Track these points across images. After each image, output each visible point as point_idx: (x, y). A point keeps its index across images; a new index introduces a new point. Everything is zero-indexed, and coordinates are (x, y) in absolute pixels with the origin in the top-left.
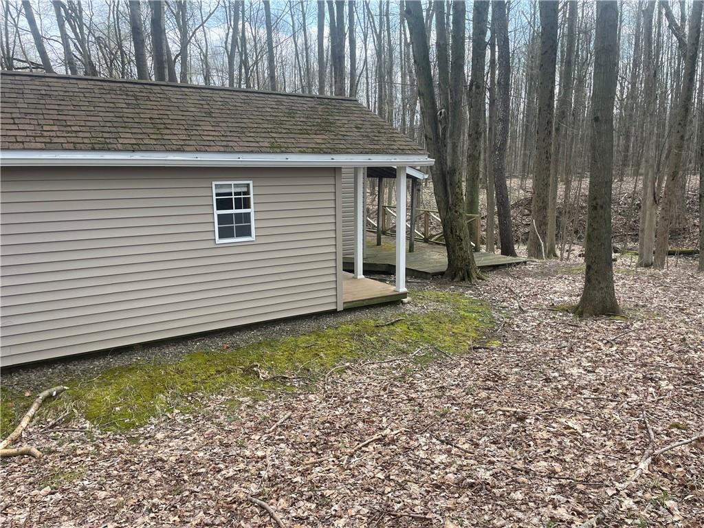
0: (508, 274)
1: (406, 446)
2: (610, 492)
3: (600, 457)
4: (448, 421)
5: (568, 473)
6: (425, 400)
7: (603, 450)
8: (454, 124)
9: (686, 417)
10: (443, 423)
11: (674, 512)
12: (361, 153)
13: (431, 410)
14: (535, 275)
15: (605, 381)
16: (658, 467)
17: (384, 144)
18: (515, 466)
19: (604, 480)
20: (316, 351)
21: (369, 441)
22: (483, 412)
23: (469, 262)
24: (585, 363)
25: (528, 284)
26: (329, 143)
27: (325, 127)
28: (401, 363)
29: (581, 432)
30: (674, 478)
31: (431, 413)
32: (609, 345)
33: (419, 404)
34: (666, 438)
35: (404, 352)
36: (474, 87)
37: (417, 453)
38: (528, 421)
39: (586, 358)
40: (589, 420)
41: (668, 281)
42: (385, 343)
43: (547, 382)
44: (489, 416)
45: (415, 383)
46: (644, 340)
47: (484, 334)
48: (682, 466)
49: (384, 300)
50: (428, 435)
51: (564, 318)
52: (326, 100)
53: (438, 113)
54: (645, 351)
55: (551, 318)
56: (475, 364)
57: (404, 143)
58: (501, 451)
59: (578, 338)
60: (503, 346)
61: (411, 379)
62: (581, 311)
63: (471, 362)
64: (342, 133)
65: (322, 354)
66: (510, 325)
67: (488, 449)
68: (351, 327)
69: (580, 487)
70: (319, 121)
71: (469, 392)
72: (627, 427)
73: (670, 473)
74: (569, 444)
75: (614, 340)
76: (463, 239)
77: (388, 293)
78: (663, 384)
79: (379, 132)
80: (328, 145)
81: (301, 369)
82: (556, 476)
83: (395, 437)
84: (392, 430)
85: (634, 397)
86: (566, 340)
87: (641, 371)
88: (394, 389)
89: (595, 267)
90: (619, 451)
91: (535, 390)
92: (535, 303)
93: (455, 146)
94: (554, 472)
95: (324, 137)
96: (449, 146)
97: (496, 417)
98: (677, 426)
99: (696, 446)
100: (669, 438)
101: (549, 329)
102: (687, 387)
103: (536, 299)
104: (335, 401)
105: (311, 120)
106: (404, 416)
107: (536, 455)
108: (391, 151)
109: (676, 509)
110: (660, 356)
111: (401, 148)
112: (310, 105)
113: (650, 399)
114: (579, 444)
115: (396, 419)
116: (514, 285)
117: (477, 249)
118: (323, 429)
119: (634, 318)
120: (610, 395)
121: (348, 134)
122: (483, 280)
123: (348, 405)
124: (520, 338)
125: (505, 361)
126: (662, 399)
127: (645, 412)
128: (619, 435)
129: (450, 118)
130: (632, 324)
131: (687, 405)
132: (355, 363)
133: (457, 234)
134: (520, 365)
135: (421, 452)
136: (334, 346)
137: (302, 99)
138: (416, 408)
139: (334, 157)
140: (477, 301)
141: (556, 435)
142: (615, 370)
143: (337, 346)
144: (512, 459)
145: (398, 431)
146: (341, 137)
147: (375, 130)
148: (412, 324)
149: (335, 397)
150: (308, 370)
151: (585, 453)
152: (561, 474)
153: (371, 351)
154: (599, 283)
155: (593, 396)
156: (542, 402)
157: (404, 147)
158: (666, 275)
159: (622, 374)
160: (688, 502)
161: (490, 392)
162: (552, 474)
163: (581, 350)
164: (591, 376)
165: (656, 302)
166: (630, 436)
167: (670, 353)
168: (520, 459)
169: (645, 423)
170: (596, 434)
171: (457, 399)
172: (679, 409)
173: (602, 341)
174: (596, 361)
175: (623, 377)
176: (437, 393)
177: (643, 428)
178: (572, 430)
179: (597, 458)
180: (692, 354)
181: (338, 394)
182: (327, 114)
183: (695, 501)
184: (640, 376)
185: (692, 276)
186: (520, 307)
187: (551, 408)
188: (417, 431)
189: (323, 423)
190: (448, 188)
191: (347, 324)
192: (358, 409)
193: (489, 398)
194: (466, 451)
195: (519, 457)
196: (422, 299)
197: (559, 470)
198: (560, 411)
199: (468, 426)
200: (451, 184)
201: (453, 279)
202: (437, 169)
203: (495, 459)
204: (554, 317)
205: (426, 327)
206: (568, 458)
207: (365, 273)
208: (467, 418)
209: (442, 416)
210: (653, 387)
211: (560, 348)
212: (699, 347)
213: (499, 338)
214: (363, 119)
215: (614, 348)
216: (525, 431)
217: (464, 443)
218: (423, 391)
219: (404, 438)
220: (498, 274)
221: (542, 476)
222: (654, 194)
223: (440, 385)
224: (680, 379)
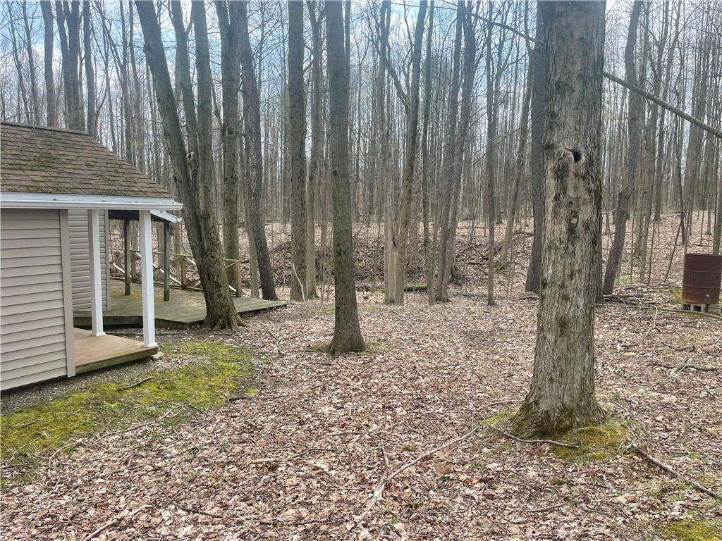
0: (269, 319)
1: (147, 525)
2: (349, 526)
3: (343, 492)
4: (197, 487)
5: (313, 515)
6: (174, 467)
7: (346, 485)
8: (204, 168)
9: (415, 439)
10: (191, 490)
11: (402, 534)
12: (93, 194)
13: (179, 478)
14: (294, 318)
15: (352, 415)
16: (390, 492)
17: (121, 185)
18: (264, 521)
19: (344, 515)
20: (37, 430)
21: (100, 529)
22: (235, 469)
23: (229, 309)
24: (336, 400)
25: (287, 327)
26: (51, 181)
27: (45, 162)
28: (147, 428)
29: (327, 470)
30: (402, 500)
31: (178, 481)
32: (356, 379)
33: (166, 473)
34: (398, 462)
35: (152, 416)
36: (226, 132)
37: (159, 531)
38: (279, 469)
39: (336, 395)
40: (336, 457)
41: (404, 315)
42: (129, 408)
43: (301, 425)
44: (241, 472)
45: (163, 450)
46: (384, 371)
47: (243, 382)
48: (409, 486)
49: (130, 359)
50: (173, 507)
51: (319, 358)
52: (49, 132)
53: (187, 156)
54: (385, 382)
55: (307, 360)
56: (232, 417)
57: (146, 185)
58: (251, 507)
59: (331, 377)
60: (261, 394)
61: (159, 445)
62: (332, 350)
63: (227, 416)
64: (69, 171)
65: (44, 433)
66: (268, 371)
67: (238, 508)
68: (86, 395)
69: (324, 527)
70: (38, 155)
71: (223, 449)
72: (367, 457)
73: (400, 496)
74: (316, 485)
75: (360, 375)
76: (221, 285)
77: (135, 350)
78: (398, 410)
79: (117, 172)
80: (49, 184)
81: (16, 455)
82: (303, 522)
83: (134, 518)
84: (131, 510)
85: (375, 426)
86: (320, 379)
87: (381, 401)
88: (138, 461)
89: (342, 308)
90: (359, 483)
91: (289, 435)
92: (294, 345)
93: (207, 191)
94: (301, 518)
95: (43, 174)
96: (201, 191)
97: (248, 471)
98: (407, 449)
99: (420, 466)
100: (400, 462)
101: (305, 370)
102: (416, 411)
103: (294, 342)
104: (60, 488)
105: (27, 154)
106: (147, 491)
107: (285, 504)
108: (131, 193)
109: (403, 530)
110: (396, 385)
111: (143, 190)
112: (26, 137)
113: (387, 426)
114: (325, 484)
115: (137, 496)
116: (274, 329)
117: (238, 295)
118: (42, 525)
119: (376, 352)
120: (355, 428)
121: (75, 172)
122: (244, 326)
123: (77, 490)
124: (278, 383)
125: (262, 409)
126: (397, 425)
127: (382, 440)
128: (360, 466)
129: (200, 161)
130: (375, 358)
131: (416, 427)
132: (89, 438)
133: (215, 280)
134: (276, 411)
135: (164, 528)
136: (62, 421)
137: (15, 128)
138: (162, 478)
139: (56, 197)
140: (237, 348)
141: (304, 478)
142: (360, 403)
143: (67, 420)
144: (261, 514)
145: (138, 510)
146: (66, 175)
147: (111, 170)
148: (163, 383)
149: (61, 483)
150: (25, 455)
151: (330, 490)
152: (306, 519)
153: (112, 421)
154: (347, 322)
155: (340, 432)
156: (294, 447)
157: (147, 190)
158: (402, 310)
159: (366, 407)
160: (413, 520)
161: (245, 444)
162: (298, 521)
163: (333, 388)
164: (341, 413)
165: (394, 334)
166: (369, 466)
167: (404, 381)
168: (269, 512)
169: (382, 450)
170: (341, 470)
171: (209, 459)
172: (410, 432)
173: (350, 376)
174: (345, 397)
175: (366, 409)
176: (188, 457)
177: (380, 456)
178: (320, 470)
179: (340, 494)
180: (421, 380)
181: (64, 479)
182: (49, 147)
183: (419, 518)
184: (380, 406)
185: (422, 310)
186: (279, 351)
187: (303, 451)
188: (161, 504)
189: (42, 519)
190: (203, 233)
191: (82, 392)
192: (90, 493)
193: (243, 452)
194: (214, 517)
195: (268, 510)
196: (176, 353)
197: (306, 515)
198: (310, 453)
199: (219, 488)
200: (205, 229)
201: (213, 327)
202: (189, 213)
203: (243, 518)
204: (310, 358)
205: (179, 384)
206: (314, 500)
207: (106, 328)
208: (217, 479)
209: (191, 481)
210: (391, 415)
211: (314, 388)
212: (426, 373)
213: (257, 386)
214: (96, 156)
215: (360, 382)
216: (275, 481)
217: (212, 508)
218: (171, 458)
219: (144, 517)
220: (259, 319)
221: (289, 526)
222: (394, 239)
223: (192, 447)
224: (411, 404)
